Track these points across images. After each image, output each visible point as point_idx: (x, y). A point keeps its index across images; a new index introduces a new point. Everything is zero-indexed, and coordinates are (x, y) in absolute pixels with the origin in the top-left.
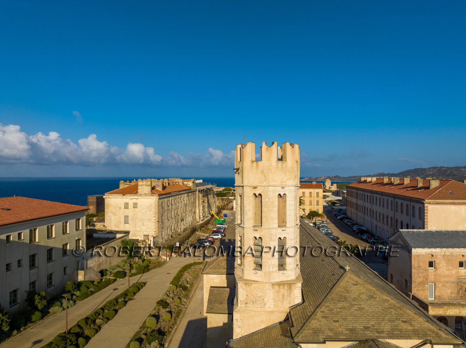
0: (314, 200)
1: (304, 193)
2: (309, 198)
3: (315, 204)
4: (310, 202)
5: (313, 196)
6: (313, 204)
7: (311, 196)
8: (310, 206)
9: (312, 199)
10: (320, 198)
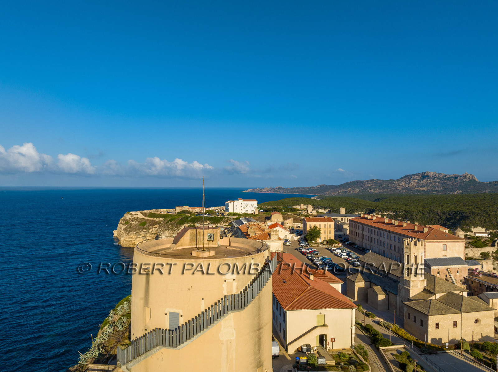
0: (328, 230)
1: (320, 225)
3: (329, 233)
4: (325, 232)
5: (327, 227)
6: (327, 233)
7: (325, 228)
8: (325, 235)
9: (326, 229)
10: (332, 229)
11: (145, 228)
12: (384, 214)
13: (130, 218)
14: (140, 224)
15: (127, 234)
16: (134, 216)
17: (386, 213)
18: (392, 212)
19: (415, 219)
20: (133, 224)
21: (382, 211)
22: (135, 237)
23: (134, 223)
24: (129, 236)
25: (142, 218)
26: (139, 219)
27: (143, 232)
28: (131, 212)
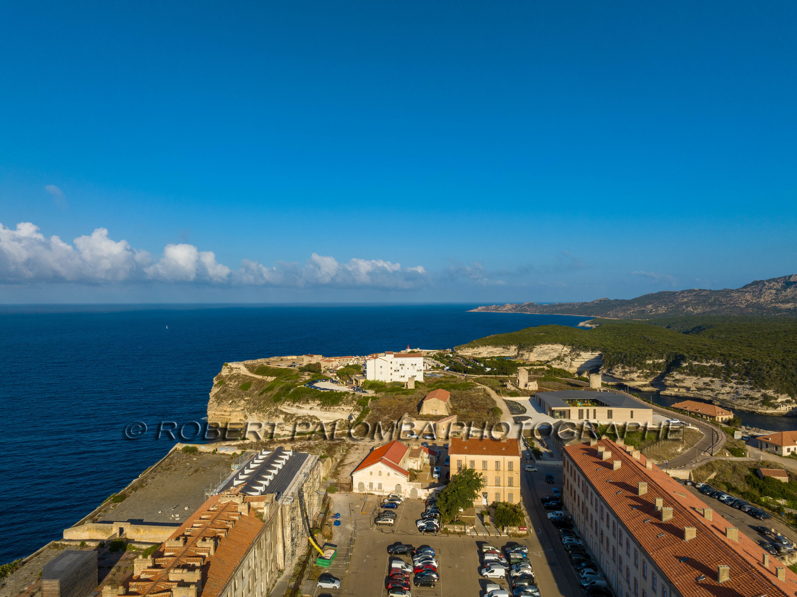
0: (505, 477)
1: (484, 463)
2: (495, 472)
3: (507, 483)
4: (496, 479)
5: (502, 468)
6: (502, 484)
7: (497, 469)
8: (496, 487)
9: (501, 474)
10: (514, 473)
11: (246, 395)
12: (703, 364)
13: (228, 374)
14: (241, 386)
15: (219, 404)
16: (234, 371)
17: (707, 362)
18: (719, 362)
19: (767, 378)
20: (231, 385)
21: (699, 359)
22: (231, 409)
23: (233, 384)
24: (221, 408)
25: (245, 374)
26: (241, 376)
27: (243, 402)
28: (230, 364)
